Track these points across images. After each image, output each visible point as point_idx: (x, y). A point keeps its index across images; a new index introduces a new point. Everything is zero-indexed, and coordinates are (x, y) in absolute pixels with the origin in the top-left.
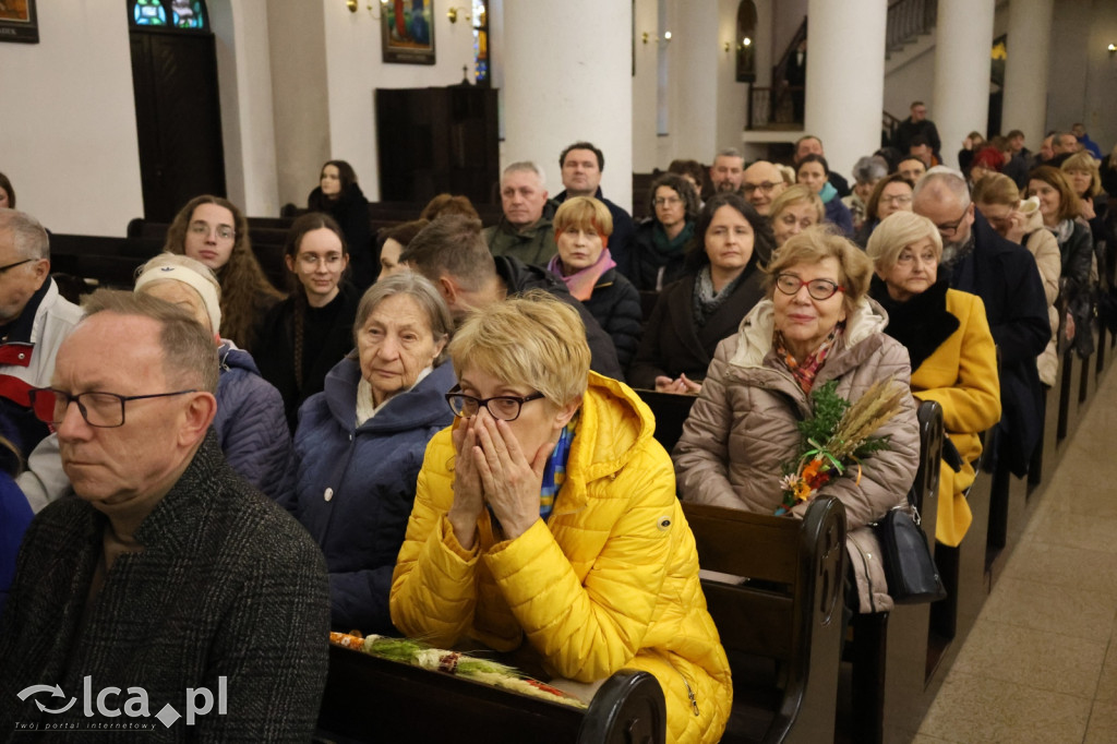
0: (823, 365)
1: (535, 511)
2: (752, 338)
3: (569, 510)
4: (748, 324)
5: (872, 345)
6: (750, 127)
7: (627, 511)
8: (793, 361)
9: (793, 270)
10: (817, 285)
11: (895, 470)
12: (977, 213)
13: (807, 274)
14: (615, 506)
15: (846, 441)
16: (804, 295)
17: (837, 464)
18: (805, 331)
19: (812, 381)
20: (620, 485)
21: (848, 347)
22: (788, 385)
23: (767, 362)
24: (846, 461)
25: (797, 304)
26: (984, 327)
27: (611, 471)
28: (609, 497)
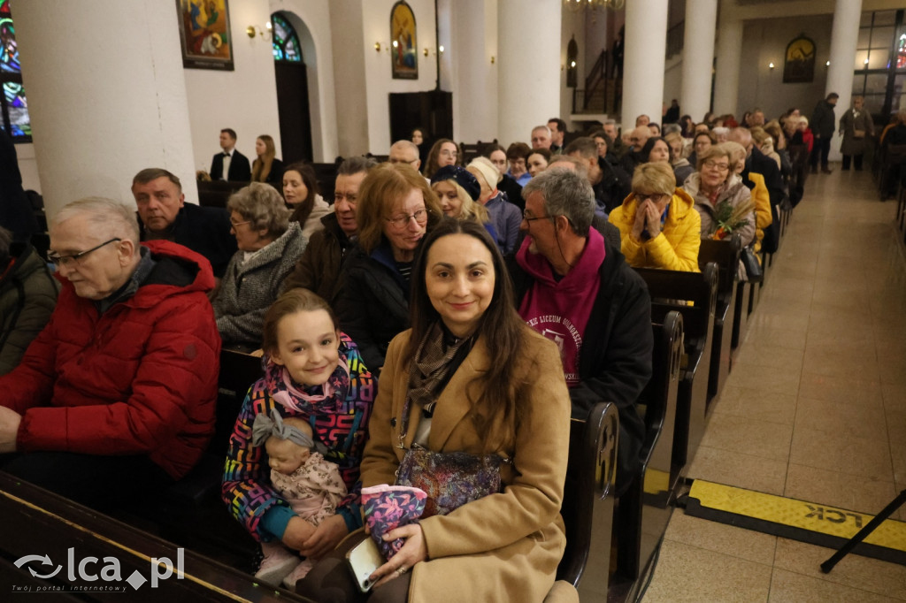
0: (719, 195)
1: (659, 229)
2: (691, 186)
3: (671, 228)
4: (688, 182)
5: (738, 187)
6: (574, 112)
7: (689, 229)
8: (708, 194)
9: (713, 159)
10: (721, 165)
11: (749, 231)
12: (754, 146)
13: (718, 161)
14: (685, 227)
15: (734, 220)
16: (716, 168)
17: (730, 229)
18: (714, 183)
19: (716, 201)
20: (686, 220)
21: (729, 188)
22: (707, 202)
23: (698, 194)
24: (733, 229)
25: (714, 171)
26: (764, 187)
27: (683, 216)
28: (683, 224)
